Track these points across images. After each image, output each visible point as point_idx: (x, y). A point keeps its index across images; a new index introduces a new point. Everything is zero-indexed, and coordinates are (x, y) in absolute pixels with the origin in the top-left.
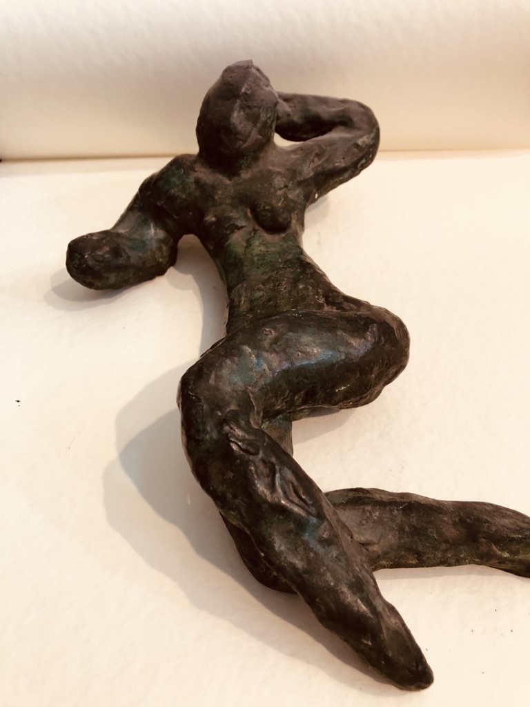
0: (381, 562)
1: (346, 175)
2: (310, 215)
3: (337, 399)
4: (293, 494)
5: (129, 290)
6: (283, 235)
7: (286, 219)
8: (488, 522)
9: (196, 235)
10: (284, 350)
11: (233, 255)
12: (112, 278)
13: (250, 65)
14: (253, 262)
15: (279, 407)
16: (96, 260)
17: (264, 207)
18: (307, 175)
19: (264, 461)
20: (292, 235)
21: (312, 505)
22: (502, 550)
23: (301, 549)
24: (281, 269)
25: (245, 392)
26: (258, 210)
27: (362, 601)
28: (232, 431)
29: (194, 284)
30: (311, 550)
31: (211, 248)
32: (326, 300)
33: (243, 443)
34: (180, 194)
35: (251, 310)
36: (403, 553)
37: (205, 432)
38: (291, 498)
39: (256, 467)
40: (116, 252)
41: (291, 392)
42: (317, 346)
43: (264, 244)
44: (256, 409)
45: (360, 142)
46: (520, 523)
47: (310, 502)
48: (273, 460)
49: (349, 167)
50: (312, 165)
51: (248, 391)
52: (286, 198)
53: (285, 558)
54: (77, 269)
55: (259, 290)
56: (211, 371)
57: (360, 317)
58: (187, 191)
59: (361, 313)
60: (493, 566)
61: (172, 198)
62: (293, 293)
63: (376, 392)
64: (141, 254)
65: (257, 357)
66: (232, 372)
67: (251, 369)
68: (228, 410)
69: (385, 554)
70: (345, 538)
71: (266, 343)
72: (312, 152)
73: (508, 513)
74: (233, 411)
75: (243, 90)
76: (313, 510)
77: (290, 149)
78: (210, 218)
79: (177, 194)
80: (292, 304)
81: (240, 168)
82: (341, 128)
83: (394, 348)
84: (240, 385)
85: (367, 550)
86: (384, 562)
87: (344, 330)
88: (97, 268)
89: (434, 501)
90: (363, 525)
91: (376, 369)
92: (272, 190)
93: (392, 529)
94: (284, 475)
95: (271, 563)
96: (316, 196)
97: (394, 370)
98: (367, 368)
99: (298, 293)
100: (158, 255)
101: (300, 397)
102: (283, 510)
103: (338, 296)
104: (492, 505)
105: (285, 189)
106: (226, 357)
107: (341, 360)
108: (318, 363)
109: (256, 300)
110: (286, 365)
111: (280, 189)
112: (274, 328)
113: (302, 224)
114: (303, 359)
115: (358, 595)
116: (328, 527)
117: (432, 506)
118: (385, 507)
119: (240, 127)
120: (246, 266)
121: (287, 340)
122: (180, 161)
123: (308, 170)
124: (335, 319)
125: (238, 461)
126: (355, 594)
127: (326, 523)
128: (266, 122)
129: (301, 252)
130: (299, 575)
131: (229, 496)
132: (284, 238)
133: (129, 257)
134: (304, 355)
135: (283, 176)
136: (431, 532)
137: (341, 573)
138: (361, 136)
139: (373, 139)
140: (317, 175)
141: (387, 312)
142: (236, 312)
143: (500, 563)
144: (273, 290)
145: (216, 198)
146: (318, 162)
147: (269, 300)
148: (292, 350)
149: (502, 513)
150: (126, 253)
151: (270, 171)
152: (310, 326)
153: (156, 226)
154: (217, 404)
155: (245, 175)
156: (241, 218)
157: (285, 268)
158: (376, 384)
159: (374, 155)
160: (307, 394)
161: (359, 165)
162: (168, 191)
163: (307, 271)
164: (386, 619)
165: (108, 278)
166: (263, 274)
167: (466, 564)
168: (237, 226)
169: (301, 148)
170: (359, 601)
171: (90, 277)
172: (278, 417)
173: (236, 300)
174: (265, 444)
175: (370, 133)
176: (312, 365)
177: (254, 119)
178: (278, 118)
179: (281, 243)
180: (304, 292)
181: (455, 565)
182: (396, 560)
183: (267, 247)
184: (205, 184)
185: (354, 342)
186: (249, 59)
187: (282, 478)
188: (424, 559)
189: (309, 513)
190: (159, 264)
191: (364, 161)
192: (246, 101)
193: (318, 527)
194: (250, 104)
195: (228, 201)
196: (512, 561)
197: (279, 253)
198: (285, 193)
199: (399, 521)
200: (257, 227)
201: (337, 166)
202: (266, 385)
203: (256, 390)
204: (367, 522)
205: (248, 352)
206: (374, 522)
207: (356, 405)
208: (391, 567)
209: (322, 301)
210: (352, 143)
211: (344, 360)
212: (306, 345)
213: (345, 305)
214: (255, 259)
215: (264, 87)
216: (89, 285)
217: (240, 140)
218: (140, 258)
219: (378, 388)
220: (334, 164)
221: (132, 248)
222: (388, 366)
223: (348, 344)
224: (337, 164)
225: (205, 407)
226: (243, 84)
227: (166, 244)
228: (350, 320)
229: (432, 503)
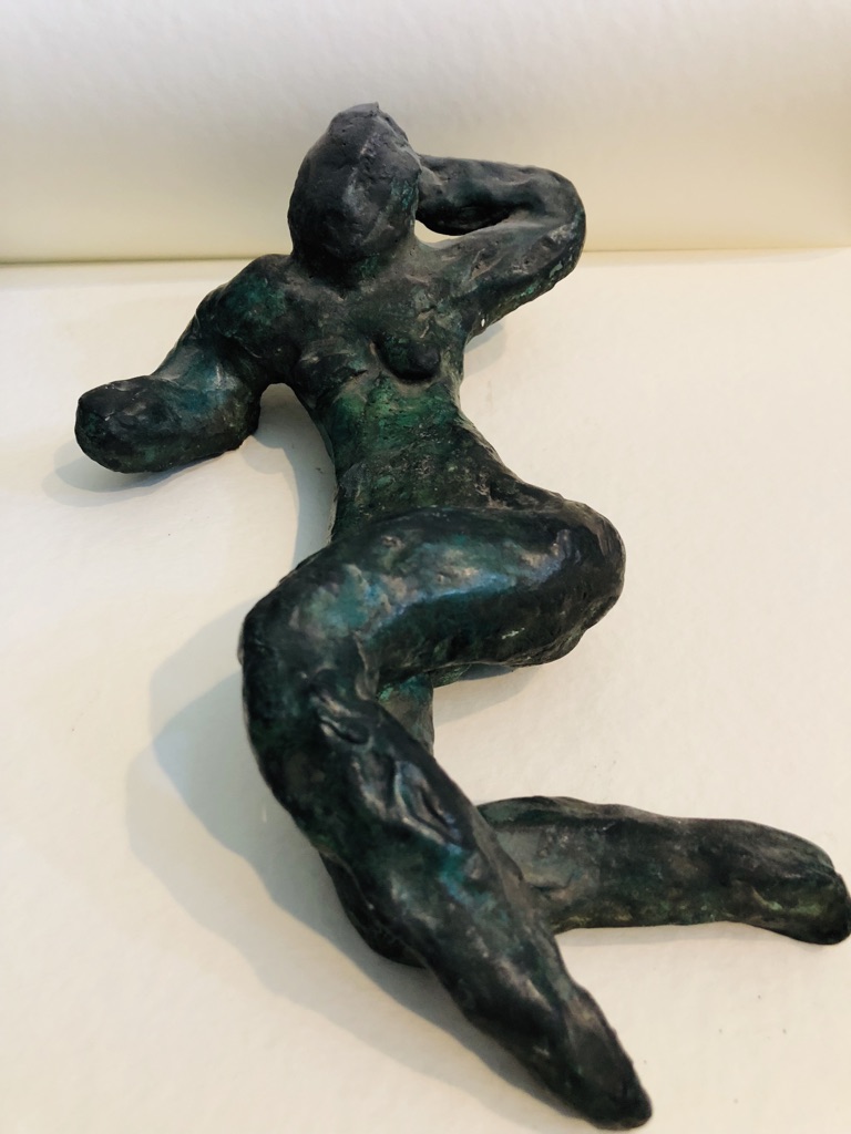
0: (571, 919)
1: (531, 289)
2: (473, 353)
3: (504, 651)
4: (423, 808)
5: (180, 473)
6: (427, 386)
7: (432, 360)
8: (747, 853)
9: (287, 384)
10: (415, 572)
11: (346, 418)
12: (151, 455)
13: (375, 111)
14: (377, 429)
15: (408, 665)
16: (123, 425)
17: (396, 340)
18: (467, 289)
19: (376, 754)
20: (442, 385)
21: (455, 826)
22: (770, 898)
23: (434, 899)
24: (421, 439)
25: (349, 640)
26: (387, 345)
27: (534, 982)
28: (323, 704)
29: (286, 464)
30: (451, 899)
31: (312, 405)
32: (491, 490)
33: (342, 725)
34: (262, 318)
35: (371, 506)
36: (607, 903)
37: (279, 705)
38: (419, 814)
39: (362, 763)
40: (158, 411)
41: (427, 639)
42: (471, 564)
43: (397, 400)
44: (366, 667)
45: (553, 235)
46: (798, 854)
47: (450, 821)
48: (391, 751)
49: (536, 275)
50: (476, 273)
51: (354, 638)
52: (433, 326)
53: (408, 912)
54: (92, 439)
55: (385, 473)
56: (292, 606)
57: (542, 518)
58: (274, 314)
59: (544, 511)
60: (756, 925)
61: (248, 326)
62: (437, 479)
63: (570, 639)
64: (199, 416)
65: (372, 582)
66: (329, 607)
67: (360, 603)
68: (319, 669)
69: (577, 906)
70: (509, 881)
71: (387, 560)
72: (476, 251)
73: (781, 837)
74: (326, 671)
75: (363, 152)
76: (456, 833)
77: (441, 247)
78: (310, 358)
79: (256, 319)
80: (437, 496)
81: (359, 277)
82: (524, 213)
83: (597, 569)
84: (342, 629)
85: (548, 898)
86: (576, 919)
87: (516, 540)
88: (125, 438)
89: (661, 818)
90: (542, 857)
91: (568, 602)
92: (411, 313)
93: (589, 864)
94: (408, 776)
95: (385, 921)
96: (483, 322)
97: (599, 604)
98: (553, 601)
99: (446, 479)
100: (227, 416)
101: (442, 649)
102: (406, 834)
103: (511, 485)
104: (754, 825)
105: (432, 311)
106: (319, 583)
107: (511, 588)
108: (473, 594)
109: (380, 489)
110: (418, 596)
111: (424, 311)
112: (401, 536)
113: (460, 368)
114: (447, 585)
115: (528, 973)
116: (480, 861)
117: (656, 825)
118: (578, 827)
119: (358, 212)
120: (366, 434)
121: (422, 555)
122: (263, 265)
123: (469, 281)
124: (500, 521)
125: (334, 754)
126: (522, 972)
127: (476, 856)
128: (400, 203)
129: (456, 413)
130: (430, 941)
131: (318, 811)
132: (428, 390)
133: (178, 420)
134: (449, 581)
135: (428, 290)
136: (653, 870)
137: (501, 937)
138: (556, 227)
139: (573, 231)
140: (483, 288)
141: (588, 509)
142: (348, 509)
143: (766, 920)
144: (408, 474)
145: (321, 325)
146: (484, 268)
147: (401, 490)
148: (429, 573)
149: (771, 838)
150: (173, 414)
151: (406, 282)
152: (459, 533)
153: (224, 370)
154: (302, 658)
155: (368, 289)
156: (358, 358)
157: (428, 439)
158: (569, 627)
159: (576, 255)
160: (454, 643)
161: (552, 273)
162: (243, 313)
163: (462, 442)
164: (574, 1011)
165: (143, 454)
166: (392, 447)
167: (711, 921)
168: (354, 370)
169: (458, 246)
170: (530, 983)
171: (113, 452)
172: (409, 681)
173: (349, 489)
174: (379, 726)
175: (568, 223)
176: (462, 595)
177: (381, 198)
178: (422, 197)
179: (423, 399)
180: (457, 477)
181: (694, 923)
182: (597, 915)
183: (401, 405)
184: (303, 302)
185: (533, 559)
186: (373, 101)
187: (406, 781)
188: (643, 912)
189: (448, 839)
190: (229, 432)
191: (559, 267)
192: (368, 169)
193: (462, 861)
194: (374, 173)
195: (340, 330)
196: (786, 917)
197: (420, 415)
198: (432, 318)
199: (600, 851)
200: (385, 373)
201: (517, 275)
202: (384, 628)
203: (368, 637)
204: (549, 853)
205: (356, 575)
206: (561, 852)
207: (538, 660)
208: (589, 926)
209: (484, 492)
210: (540, 237)
211: (515, 587)
212: (452, 564)
213: (521, 499)
214: (382, 423)
215: (398, 148)
216: (113, 465)
217: (358, 232)
218: (197, 420)
219: (573, 633)
220: (510, 270)
221: (184, 406)
222: (589, 597)
223: (521, 562)
224: (515, 272)
225: (281, 665)
226: (363, 144)
227: (241, 400)
228: (525, 523)
229: (657, 821)
